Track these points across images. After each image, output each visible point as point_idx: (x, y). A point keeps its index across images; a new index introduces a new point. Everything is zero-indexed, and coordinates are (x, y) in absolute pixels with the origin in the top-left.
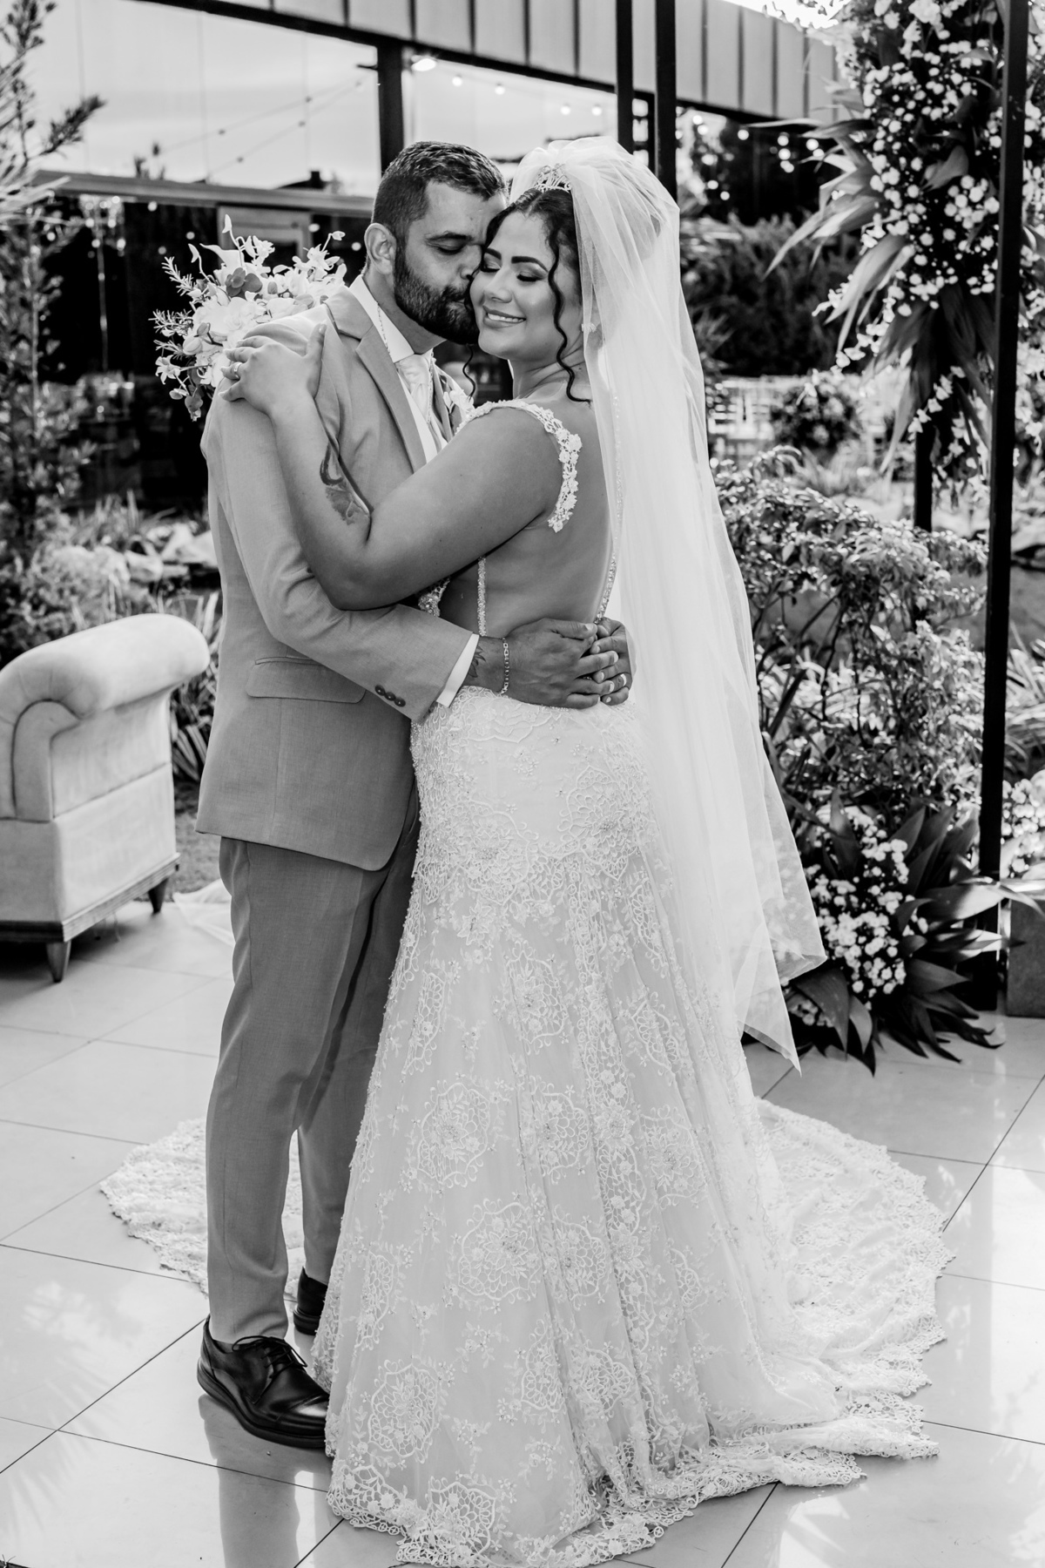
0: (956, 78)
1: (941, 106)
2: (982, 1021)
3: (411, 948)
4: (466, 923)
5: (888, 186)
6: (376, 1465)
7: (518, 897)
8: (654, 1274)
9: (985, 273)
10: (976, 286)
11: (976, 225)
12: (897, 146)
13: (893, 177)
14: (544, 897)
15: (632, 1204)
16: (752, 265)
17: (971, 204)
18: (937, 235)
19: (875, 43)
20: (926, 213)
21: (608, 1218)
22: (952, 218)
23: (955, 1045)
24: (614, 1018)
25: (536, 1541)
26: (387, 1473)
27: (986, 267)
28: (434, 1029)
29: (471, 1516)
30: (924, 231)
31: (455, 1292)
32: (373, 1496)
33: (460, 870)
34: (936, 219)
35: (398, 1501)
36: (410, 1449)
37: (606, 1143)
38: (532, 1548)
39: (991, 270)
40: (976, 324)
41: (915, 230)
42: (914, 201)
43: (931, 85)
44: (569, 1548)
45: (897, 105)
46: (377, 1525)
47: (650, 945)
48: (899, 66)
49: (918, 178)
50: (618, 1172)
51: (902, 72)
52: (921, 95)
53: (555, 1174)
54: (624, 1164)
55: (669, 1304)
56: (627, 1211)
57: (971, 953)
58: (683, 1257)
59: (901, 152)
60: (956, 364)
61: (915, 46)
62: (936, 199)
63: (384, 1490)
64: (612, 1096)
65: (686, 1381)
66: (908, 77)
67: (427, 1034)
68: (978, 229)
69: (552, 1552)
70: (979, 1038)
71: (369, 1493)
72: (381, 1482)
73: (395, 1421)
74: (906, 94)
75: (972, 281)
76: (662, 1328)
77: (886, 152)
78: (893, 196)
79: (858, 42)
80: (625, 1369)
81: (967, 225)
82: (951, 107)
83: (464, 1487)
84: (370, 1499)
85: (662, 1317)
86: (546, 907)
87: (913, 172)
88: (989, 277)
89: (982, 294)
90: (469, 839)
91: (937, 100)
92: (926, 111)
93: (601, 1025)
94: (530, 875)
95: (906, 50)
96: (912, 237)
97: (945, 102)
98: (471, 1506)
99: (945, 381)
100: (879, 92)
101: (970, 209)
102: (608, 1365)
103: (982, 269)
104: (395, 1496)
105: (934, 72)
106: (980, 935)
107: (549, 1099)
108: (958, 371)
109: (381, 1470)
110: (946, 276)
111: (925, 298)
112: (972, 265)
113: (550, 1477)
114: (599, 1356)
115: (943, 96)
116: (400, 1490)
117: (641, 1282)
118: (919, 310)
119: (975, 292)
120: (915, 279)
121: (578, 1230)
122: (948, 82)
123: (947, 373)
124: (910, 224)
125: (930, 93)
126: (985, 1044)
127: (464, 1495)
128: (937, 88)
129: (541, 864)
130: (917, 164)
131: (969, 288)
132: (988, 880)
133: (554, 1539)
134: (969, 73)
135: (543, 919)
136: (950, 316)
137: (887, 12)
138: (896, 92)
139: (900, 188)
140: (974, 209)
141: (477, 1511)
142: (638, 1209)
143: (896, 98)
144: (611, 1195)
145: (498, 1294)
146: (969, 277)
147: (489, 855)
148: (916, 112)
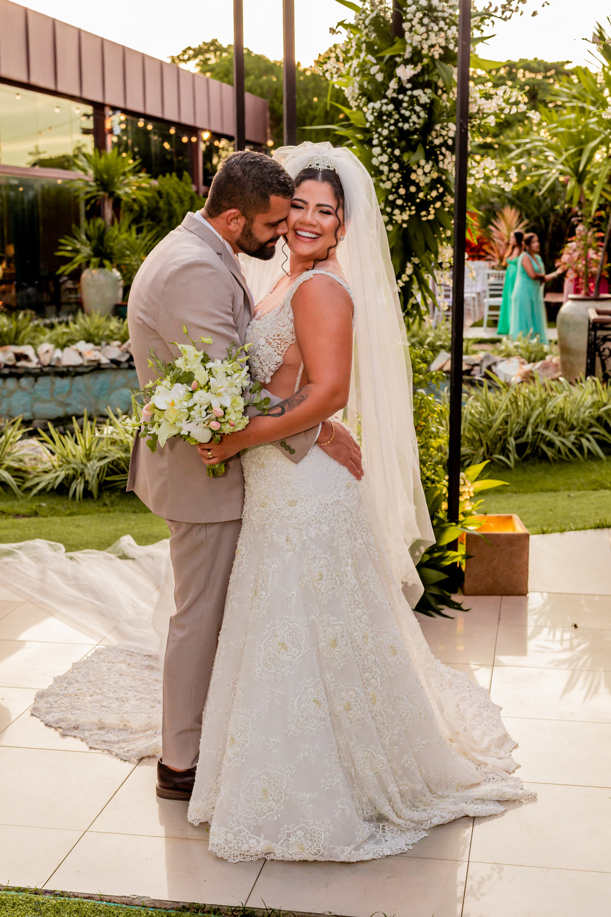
0: (418, 108)
1: (408, 122)
2: (455, 598)
3: (244, 555)
4: (284, 537)
5: (382, 163)
6: (244, 826)
7: (310, 524)
8: (388, 711)
9: (430, 209)
10: (424, 216)
11: (427, 184)
12: (385, 142)
13: (385, 158)
14: (324, 523)
15: (376, 676)
16: (157, 202)
17: (425, 174)
18: (407, 189)
19: (370, 88)
20: (401, 178)
21: (363, 684)
22: (414, 181)
23: (447, 611)
24: (360, 583)
25: (345, 848)
26: (252, 829)
27: (432, 206)
28: (266, 595)
29: (311, 840)
30: (399, 188)
31: (294, 728)
32: (244, 842)
33: (277, 512)
34: (406, 181)
35: (259, 842)
36: (264, 814)
37: (360, 646)
38: (343, 852)
39: (434, 208)
40: (425, 235)
41: (397, 187)
42: (395, 171)
43: (403, 112)
44: (362, 850)
45: (386, 121)
46: (244, 858)
47: (370, 544)
48: (385, 101)
49: (398, 159)
50: (368, 661)
51: (387, 104)
52: (397, 116)
53: (340, 664)
54: (371, 656)
55: (398, 725)
56: (373, 680)
57: (447, 563)
58: (405, 697)
59: (388, 146)
60: (415, 256)
61: (394, 90)
62: (406, 171)
63: (250, 838)
64: (362, 622)
65: (409, 762)
66: (391, 107)
67: (263, 597)
68: (429, 186)
69: (353, 851)
70: (458, 607)
71: (242, 841)
72: (248, 834)
73: (255, 801)
74: (390, 115)
75: (423, 213)
76: (395, 737)
77: (380, 144)
78: (385, 169)
79: (361, 87)
80: (382, 758)
81: (422, 184)
82: (414, 123)
83: (306, 826)
84: (243, 844)
85: (395, 732)
86: (325, 529)
87: (395, 156)
88: (432, 211)
89: (428, 221)
90: (281, 496)
91: (406, 119)
92: (400, 125)
93: (355, 586)
94: (316, 513)
95: (389, 93)
96: (394, 190)
97: (411, 120)
98: (311, 835)
99: (409, 265)
100: (376, 114)
101: (424, 176)
102: (373, 756)
103: (429, 207)
104: (257, 840)
105: (405, 105)
106: (451, 553)
107: (335, 625)
108: (416, 260)
109: (248, 828)
110: (410, 210)
111: (400, 222)
112: (424, 205)
113: (348, 815)
114: (369, 752)
115: (410, 117)
116: (260, 836)
117: (382, 716)
118: (397, 227)
119: (424, 219)
120: (397, 212)
121: (354, 690)
122: (413, 110)
123: (410, 261)
124: (393, 183)
125: (402, 116)
126: (461, 609)
127: (307, 830)
128: (407, 114)
129: (321, 507)
130: (397, 152)
131: (421, 217)
132: (454, 524)
133: (353, 846)
134: (423, 106)
135: (324, 535)
136: (411, 232)
137: (377, 73)
138: (385, 114)
139: (389, 164)
140: (426, 176)
141: (314, 837)
142: (378, 679)
143: (385, 118)
144: (364, 673)
145: (315, 727)
146: (421, 211)
147: (293, 503)
148: (395, 124)
